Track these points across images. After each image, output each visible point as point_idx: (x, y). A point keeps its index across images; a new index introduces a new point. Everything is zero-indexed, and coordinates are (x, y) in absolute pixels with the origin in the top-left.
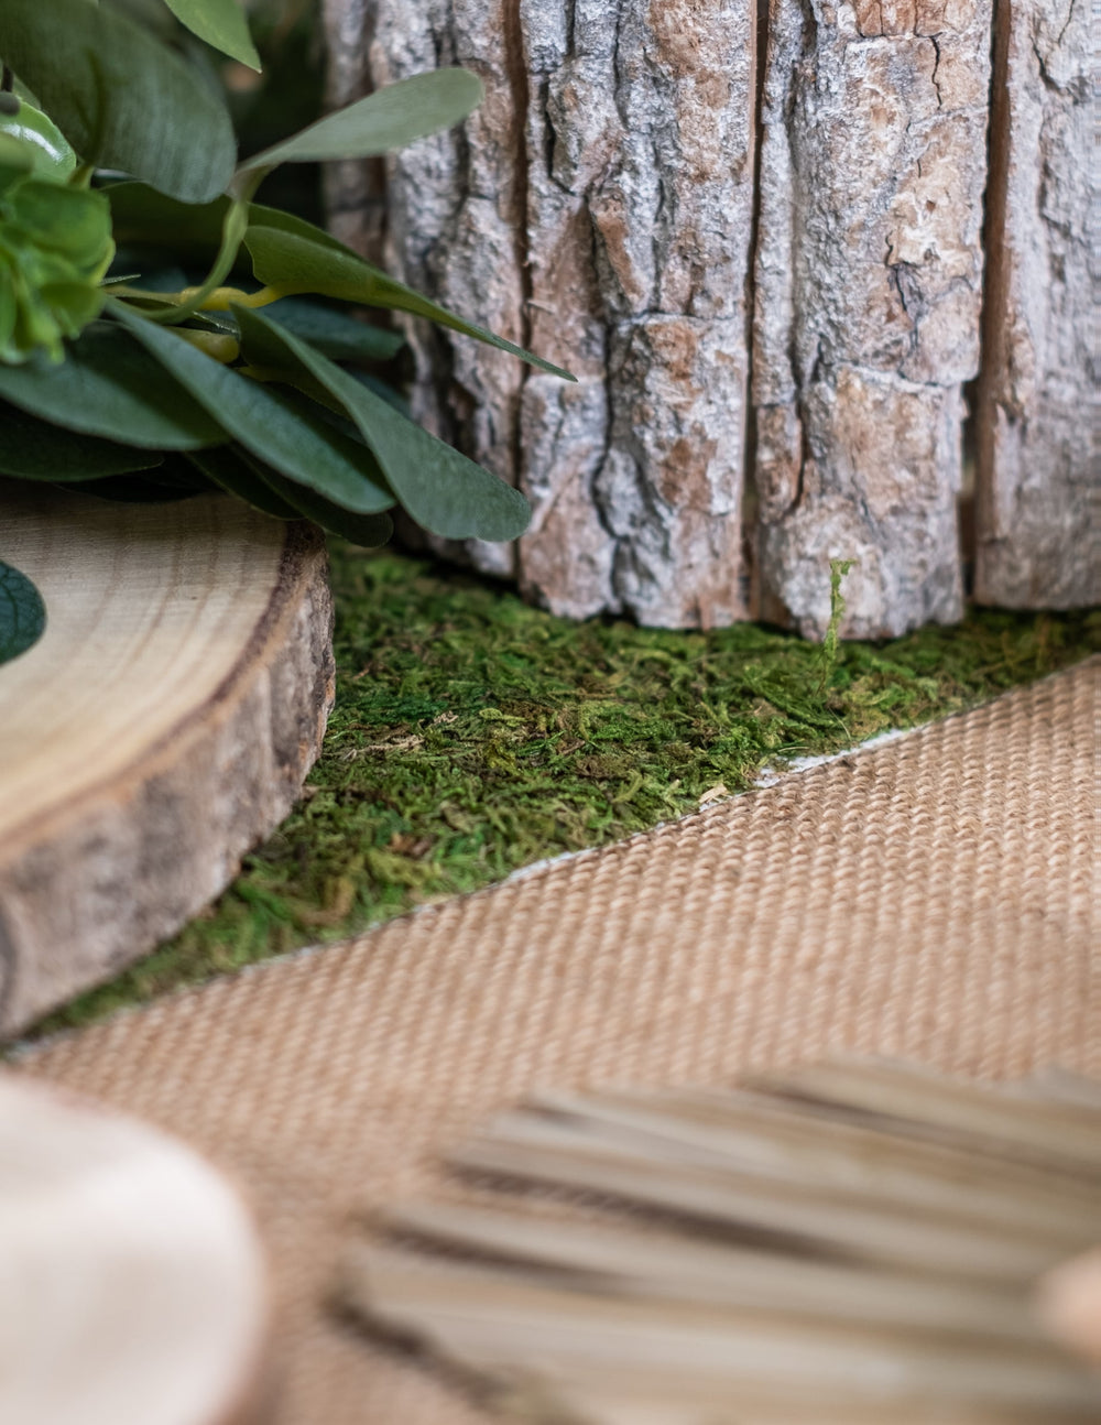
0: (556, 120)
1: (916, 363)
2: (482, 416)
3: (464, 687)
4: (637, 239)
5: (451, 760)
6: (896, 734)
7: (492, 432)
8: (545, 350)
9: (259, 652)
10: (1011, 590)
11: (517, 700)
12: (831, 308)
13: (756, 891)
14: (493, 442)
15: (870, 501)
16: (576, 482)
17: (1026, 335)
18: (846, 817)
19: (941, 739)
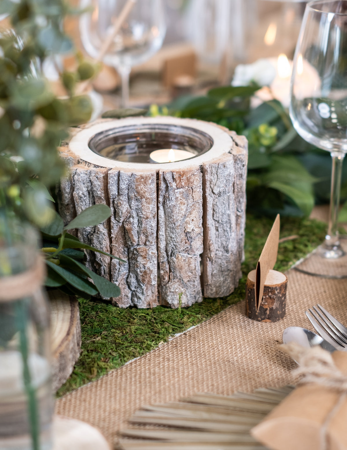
0: (116, 208)
1: (191, 251)
2: (102, 268)
3: (106, 325)
4: (134, 231)
5: (108, 341)
6: (194, 327)
7: (104, 271)
8: (115, 254)
9: (73, 324)
10: (212, 294)
11: (118, 327)
12: (174, 242)
13: (173, 362)
14: (105, 273)
15: (184, 280)
16: (123, 280)
17: (212, 244)
18: (187, 345)
19: (202, 327)
